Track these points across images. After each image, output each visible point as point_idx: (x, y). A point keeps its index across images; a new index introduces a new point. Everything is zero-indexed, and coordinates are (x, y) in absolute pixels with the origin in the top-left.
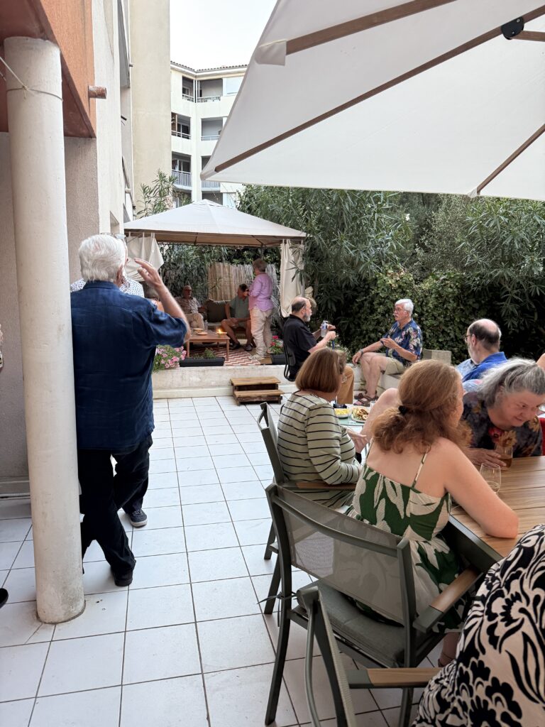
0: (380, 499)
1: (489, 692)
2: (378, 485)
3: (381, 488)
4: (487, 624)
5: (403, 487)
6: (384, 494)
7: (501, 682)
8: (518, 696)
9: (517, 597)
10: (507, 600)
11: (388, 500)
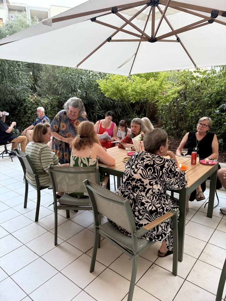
0: (81, 164)
1: (136, 182)
2: (79, 160)
3: (80, 160)
4: (132, 171)
5: (87, 158)
6: (82, 162)
7: (139, 179)
8: (143, 180)
9: (137, 164)
10: (135, 165)
11: (83, 163)
